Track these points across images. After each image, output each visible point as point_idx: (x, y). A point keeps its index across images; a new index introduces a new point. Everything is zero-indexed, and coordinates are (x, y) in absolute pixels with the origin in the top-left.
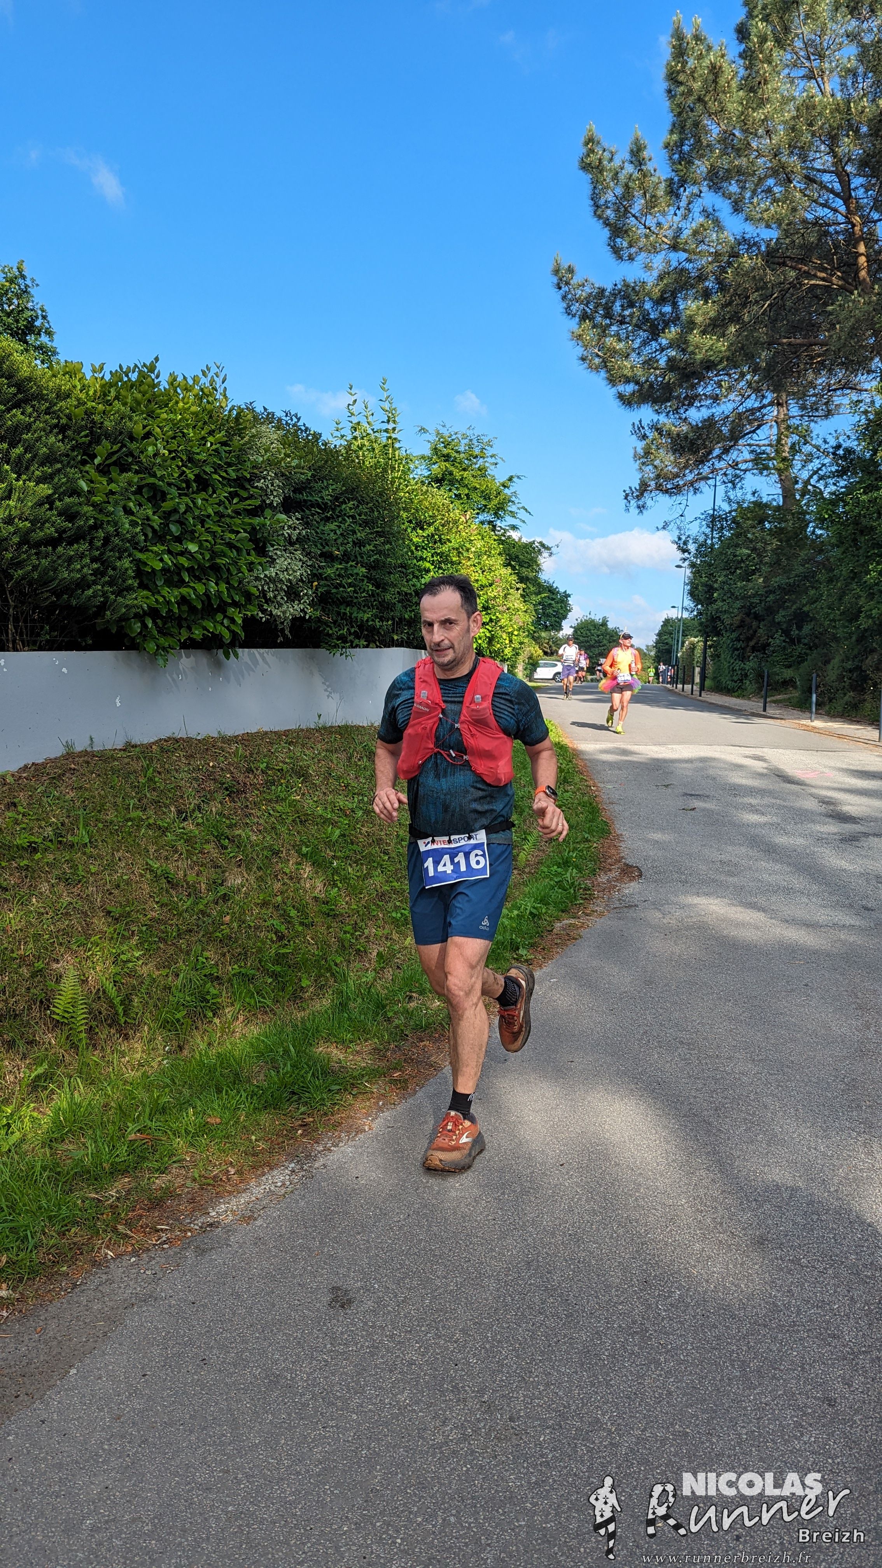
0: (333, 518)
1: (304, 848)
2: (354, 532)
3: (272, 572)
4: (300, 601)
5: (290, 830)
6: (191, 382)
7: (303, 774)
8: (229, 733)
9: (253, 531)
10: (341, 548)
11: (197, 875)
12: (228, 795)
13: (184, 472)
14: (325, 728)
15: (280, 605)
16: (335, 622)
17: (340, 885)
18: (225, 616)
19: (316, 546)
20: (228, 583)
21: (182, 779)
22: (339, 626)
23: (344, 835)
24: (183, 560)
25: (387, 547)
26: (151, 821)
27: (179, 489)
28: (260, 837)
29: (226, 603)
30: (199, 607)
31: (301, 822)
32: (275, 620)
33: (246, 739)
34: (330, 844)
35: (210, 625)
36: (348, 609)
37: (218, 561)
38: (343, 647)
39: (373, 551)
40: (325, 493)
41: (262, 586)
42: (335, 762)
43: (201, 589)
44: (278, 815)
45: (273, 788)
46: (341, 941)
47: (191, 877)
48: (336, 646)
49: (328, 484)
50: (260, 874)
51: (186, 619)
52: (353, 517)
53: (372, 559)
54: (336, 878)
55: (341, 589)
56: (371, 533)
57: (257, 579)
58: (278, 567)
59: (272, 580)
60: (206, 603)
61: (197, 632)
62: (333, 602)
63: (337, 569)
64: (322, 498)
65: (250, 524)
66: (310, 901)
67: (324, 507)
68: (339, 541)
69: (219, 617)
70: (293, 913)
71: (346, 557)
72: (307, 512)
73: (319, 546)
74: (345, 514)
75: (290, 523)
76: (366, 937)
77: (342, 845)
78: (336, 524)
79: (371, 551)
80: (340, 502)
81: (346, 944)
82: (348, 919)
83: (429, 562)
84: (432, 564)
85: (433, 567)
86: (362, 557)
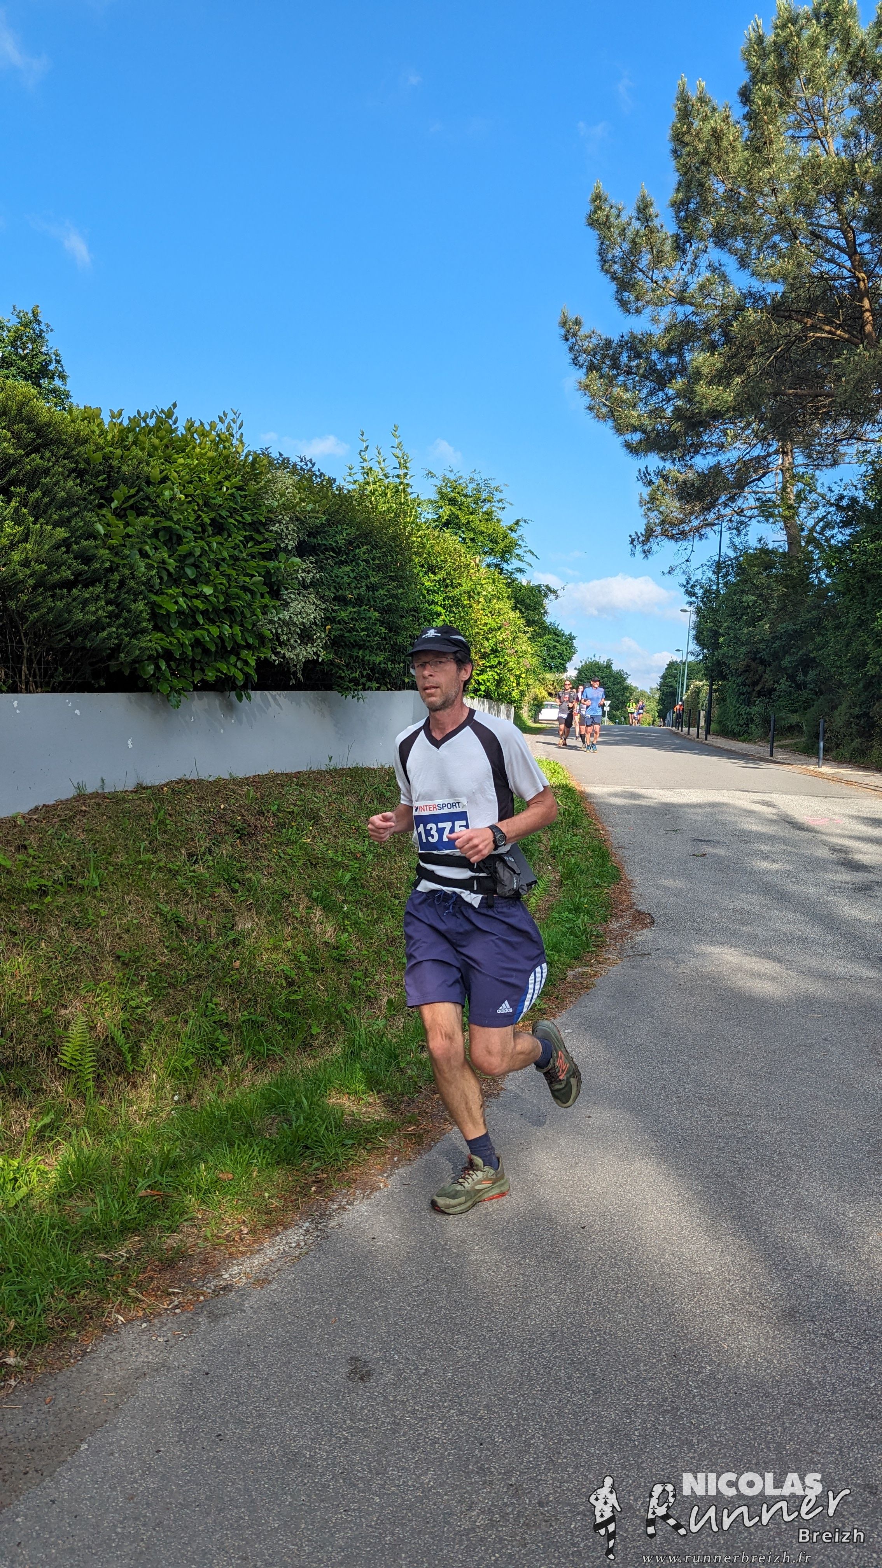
0: (347, 562)
1: (314, 892)
2: (368, 578)
3: (286, 615)
4: (312, 644)
5: (300, 873)
6: (207, 428)
7: (314, 817)
8: (241, 775)
9: (268, 574)
10: (354, 592)
11: (208, 919)
12: (239, 838)
13: (200, 516)
14: (335, 770)
15: (293, 648)
16: (347, 665)
17: (350, 930)
18: (239, 659)
19: (330, 589)
20: (242, 625)
21: (193, 822)
22: (351, 668)
23: (354, 879)
24: (197, 603)
25: (400, 591)
26: (162, 864)
27: (195, 532)
28: (271, 880)
29: (239, 646)
30: (213, 649)
31: (312, 864)
32: (288, 663)
33: (257, 781)
34: (340, 888)
35: (224, 667)
36: (361, 652)
37: (233, 604)
38: (355, 690)
39: (386, 595)
40: (339, 537)
41: (276, 629)
42: (346, 804)
43: (215, 631)
44: (289, 858)
45: (284, 830)
46: (351, 987)
47: (202, 921)
48: (348, 689)
49: (343, 530)
50: (269, 918)
51: (199, 662)
52: (367, 561)
53: (385, 603)
54: (346, 922)
55: (355, 633)
56: (384, 578)
57: (271, 622)
58: (291, 610)
59: (286, 623)
60: (220, 646)
61: (210, 674)
62: (346, 645)
63: (351, 612)
64: (336, 542)
65: (265, 567)
66: (320, 946)
67: (338, 551)
68: (353, 585)
69: (233, 659)
70: (303, 958)
71: (359, 601)
72: (322, 556)
73: (332, 589)
74: (359, 559)
75: (304, 566)
76: (377, 984)
77: (353, 889)
78: (350, 567)
79: (384, 595)
80: (354, 547)
81: (357, 991)
82: (358, 965)
83: (441, 606)
84: (444, 608)
85: (444, 611)
86: (375, 601)
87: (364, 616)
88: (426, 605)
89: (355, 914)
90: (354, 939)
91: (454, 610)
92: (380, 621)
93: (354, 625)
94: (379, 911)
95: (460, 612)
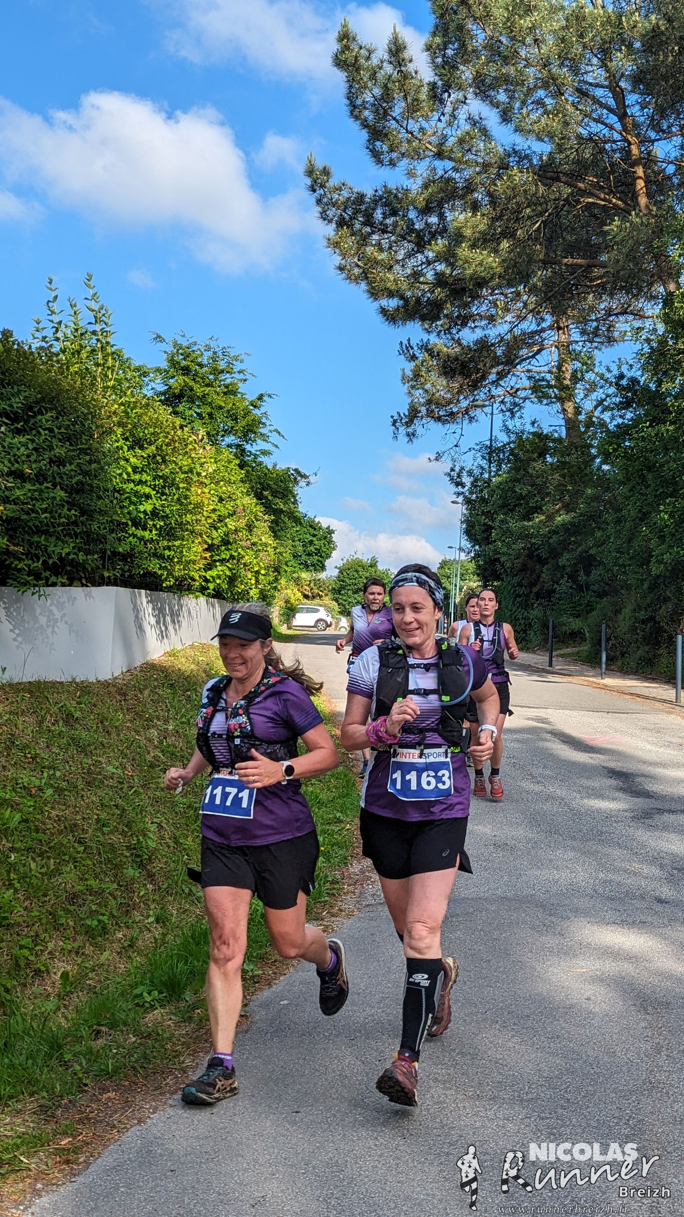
0: (25, 430)
2: (51, 448)
10: (34, 466)
25: (94, 467)
38: (36, 585)
39: (76, 471)
40: (14, 400)
48: (26, 584)
49: (19, 391)
52: (51, 430)
53: (74, 481)
55: (34, 515)
56: (74, 450)
63: (30, 490)
64: (11, 406)
68: (33, 458)
71: (41, 477)
73: (6, 462)
74: (41, 427)
76: (50, 953)
77: (23, 833)
78: (29, 437)
79: (72, 470)
80: (34, 413)
81: (22, 963)
82: (26, 929)
83: (150, 486)
84: (154, 489)
85: (155, 492)
86: (61, 478)
87: (46, 495)
88: (132, 485)
89: (24, 865)
90: (22, 898)
91: (167, 491)
92: (68, 502)
93: (34, 505)
94: (58, 861)
95: (174, 495)
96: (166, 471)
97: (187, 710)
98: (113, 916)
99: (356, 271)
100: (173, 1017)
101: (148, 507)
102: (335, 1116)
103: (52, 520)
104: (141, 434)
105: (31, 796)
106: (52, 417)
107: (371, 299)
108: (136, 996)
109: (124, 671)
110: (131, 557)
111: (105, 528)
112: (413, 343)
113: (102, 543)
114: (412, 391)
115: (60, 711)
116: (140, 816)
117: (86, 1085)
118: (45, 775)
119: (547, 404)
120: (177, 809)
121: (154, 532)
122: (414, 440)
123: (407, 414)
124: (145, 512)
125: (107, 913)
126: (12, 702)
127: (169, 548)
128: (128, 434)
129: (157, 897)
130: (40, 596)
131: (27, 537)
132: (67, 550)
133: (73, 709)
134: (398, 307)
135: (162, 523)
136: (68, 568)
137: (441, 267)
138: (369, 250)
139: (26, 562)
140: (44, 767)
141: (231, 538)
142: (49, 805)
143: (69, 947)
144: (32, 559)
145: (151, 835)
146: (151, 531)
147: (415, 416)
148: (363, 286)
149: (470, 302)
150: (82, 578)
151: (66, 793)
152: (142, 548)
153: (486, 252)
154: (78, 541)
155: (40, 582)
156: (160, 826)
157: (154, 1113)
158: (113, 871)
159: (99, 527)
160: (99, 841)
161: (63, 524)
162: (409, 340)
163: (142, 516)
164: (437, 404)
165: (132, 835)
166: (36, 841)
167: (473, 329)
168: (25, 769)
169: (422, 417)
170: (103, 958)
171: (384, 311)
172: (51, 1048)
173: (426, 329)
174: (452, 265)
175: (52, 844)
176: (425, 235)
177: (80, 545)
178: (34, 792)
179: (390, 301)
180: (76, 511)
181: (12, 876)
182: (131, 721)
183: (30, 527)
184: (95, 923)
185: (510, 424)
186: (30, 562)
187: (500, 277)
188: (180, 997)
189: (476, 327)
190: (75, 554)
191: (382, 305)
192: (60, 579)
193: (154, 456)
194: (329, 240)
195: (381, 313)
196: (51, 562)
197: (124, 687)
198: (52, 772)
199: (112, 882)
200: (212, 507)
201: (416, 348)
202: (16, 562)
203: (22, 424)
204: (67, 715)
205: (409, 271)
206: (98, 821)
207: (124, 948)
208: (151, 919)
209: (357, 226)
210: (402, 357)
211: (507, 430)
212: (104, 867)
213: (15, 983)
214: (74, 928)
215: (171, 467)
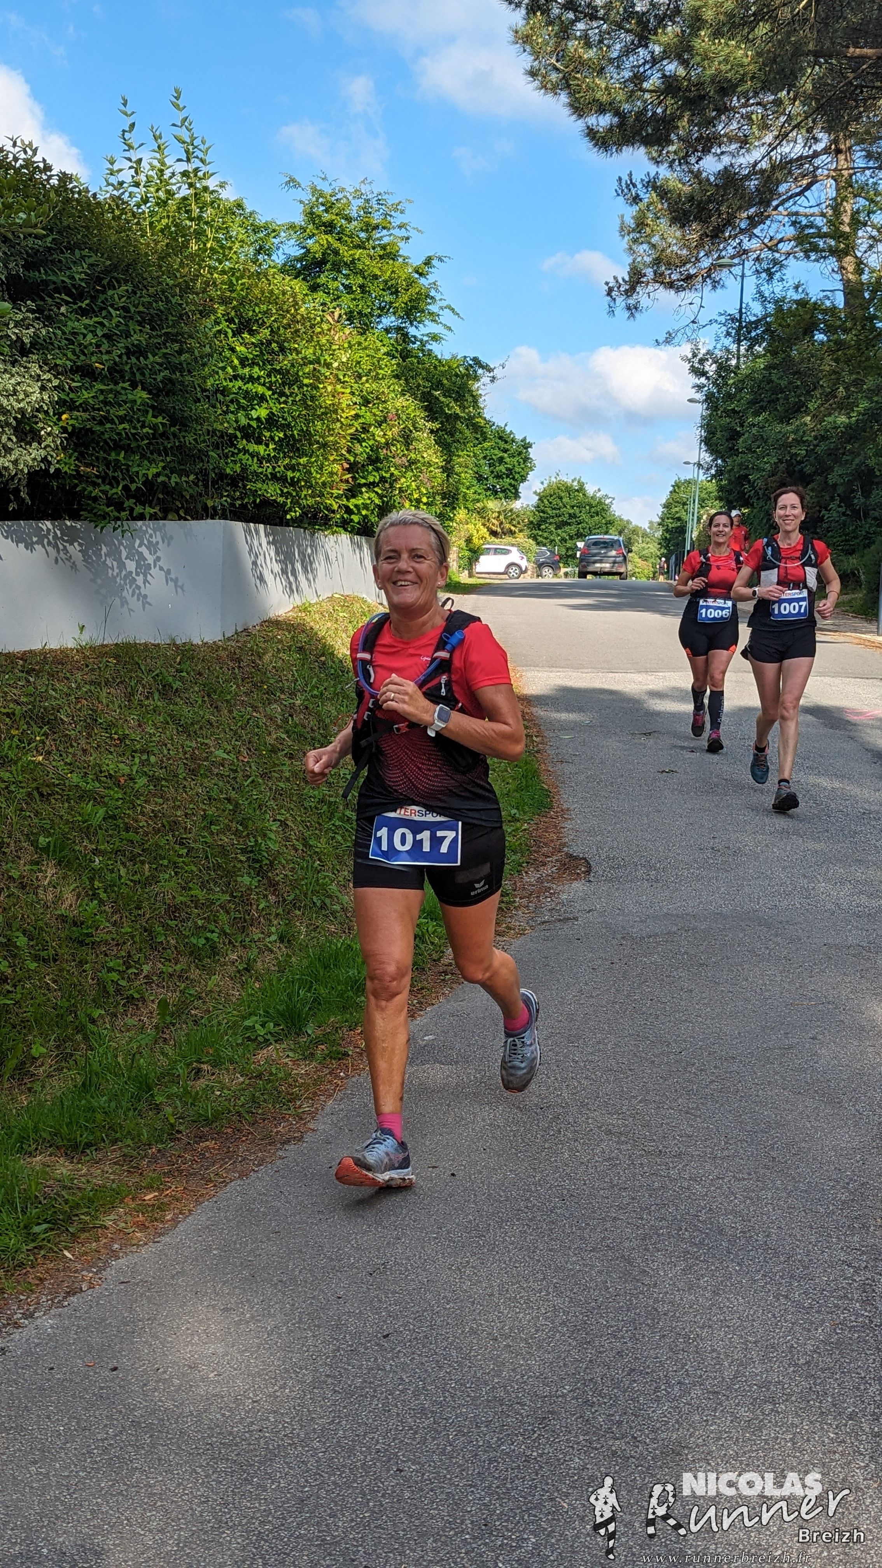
0: (94, 312)
1: (41, 839)
2: (128, 335)
10: (105, 358)
17: (103, 896)
19: (64, 355)
23: (113, 817)
31: (41, 796)
34: (88, 832)
38: (117, 518)
39: (161, 365)
40: (76, 270)
48: (105, 516)
49: (83, 257)
52: (126, 309)
53: (159, 378)
55: (107, 425)
63: (102, 391)
64: (72, 278)
66: (52, 922)
67: (76, 293)
68: (105, 347)
70: (22, 941)
71: (115, 374)
72: (49, 300)
73: (70, 355)
74: (112, 306)
75: (20, 317)
76: (146, 977)
77: (110, 832)
78: (97, 319)
79: (157, 363)
80: (103, 286)
81: (111, 989)
82: (115, 948)
83: (264, 385)
84: (269, 389)
85: (270, 393)
86: (143, 374)
87: (124, 398)
88: (240, 383)
89: (112, 871)
90: (111, 910)
91: (287, 391)
92: (153, 407)
93: (108, 412)
94: (154, 866)
95: (297, 395)
96: (284, 362)
97: (320, 680)
98: (226, 934)
99: (554, 77)
100: (291, 1054)
101: (262, 413)
102: (481, 1173)
103: (133, 431)
104: (251, 313)
105: (119, 786)
106: (127, 291)
107: (574, 117)
108: (247, 1028)
109: (239, 630)
110: (242, 481)
111: (204, 441)
112: (637, 179)
113: (202, 461)
114: (634, 247)
115: (155, 681)
116: (258, 812)
117: (179, 1132)
118: (137, 760)
119: (815, 260)
120: (307, 804)
121: (271, 446)
122: (637, 315)
123: (627, 278)
124: (258, 419)
125: (217, 930)
126: (93, 670)
127: (293, 468)
128: (233, 313)
129: (280, 911)
130: (123, 531)
131: (102, 454)
132: (155, 471)
133: (171, 679)
134: (611, 125)
135: (281, 435)
136: (161, 496)
137: (671, 67)
138: (572, 45)
139: (103, 488)
140: (135, 751)
141: (383, 453)
142: (142, 798)
143: (170, 970)
144: (110, 484)
145: (272, 836)
146: (267, 445)
147: (639, 282)
148: (564, 98)
149: (714, 118)
150: (181, 508)
151: (163, 783)
152: (255, 467)
153: (733, 43)
154: (168, 459)
155: (123, 514)
156: (284, 824)
157: (261, 1165)
158: (224, 879)
159: (195, 440)
160: (206, 843)
161: (146, 436)
162: (630, 175)
163: (254, 424)
164: (669, 265)
165: (248, 835)
166: (125, 842)
167: (719, 156)
168: (111, 753)
169: (648, 282)
170: (211, 984)
171: (591, 133)
172: (140, 1088)
173: (653, 158)
174: (685, 63)
175: (146, 846)
176: (649, 21)
177: (172, 465)
178: (122, 781)
179: (601, 118)
180: (164, 418)
181: (96, 883)
182: (246, 693)
183: (105, 441)
184: (202, 941)
185: (766, 290)
186: (108, 487)
187: (753, 78)
188: (300, 1029)
189: (723, 153)
190: (167, 476)
191: (590, 124)
192: (149, 510)
193: (269, 343)
194: (517, 32)
195: (588, 135)
196: (133, 487)
197: (238, 651)
198: (145, 757)
199: (223, 893)
200: (353, 413)
201: (639, 186)
202: (90, 488)
203: (87, 302)
204: (164, 686)
205: (627, 74)
206: (204, 817)
207: (239, 972)
208: (274, 938)
209: (556, 11)
210: (621, 198)
211: (761, 296)
212: (212, 873)
213: (103, 1012)
214: (176, 948)
215: (290, 358)
